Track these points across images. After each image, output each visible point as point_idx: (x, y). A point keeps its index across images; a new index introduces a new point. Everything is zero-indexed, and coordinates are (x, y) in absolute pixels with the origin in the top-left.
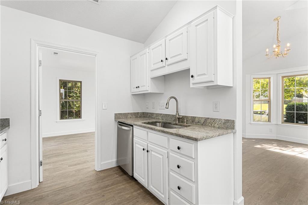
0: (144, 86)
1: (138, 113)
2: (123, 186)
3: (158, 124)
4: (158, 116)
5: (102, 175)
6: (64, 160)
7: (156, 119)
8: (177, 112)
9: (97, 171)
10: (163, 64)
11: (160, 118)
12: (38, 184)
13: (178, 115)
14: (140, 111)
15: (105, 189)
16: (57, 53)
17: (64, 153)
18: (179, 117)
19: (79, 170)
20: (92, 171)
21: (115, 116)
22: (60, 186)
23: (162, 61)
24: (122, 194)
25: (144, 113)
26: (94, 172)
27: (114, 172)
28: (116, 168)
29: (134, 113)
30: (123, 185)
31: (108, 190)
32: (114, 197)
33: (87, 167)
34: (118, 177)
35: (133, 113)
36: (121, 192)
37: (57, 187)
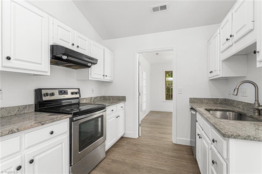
0: (216, 70)
1: (217, 99)
2: (185, 163)
3: (231, 113)
4: (239, 104)
5: (175, 147)
6: (158, 128)
7: (237, 107)
8: (255, 101)
9: (173, 143)
10: (230, 43)
11: (241, 106)
12: (137, 136)
13: (257, 105)
14: (220, 97)
15: (170, 158)
16: (158, 54)
17: (161, 124)
18: (257, 108)
19: (162, 138)
20: (170, 142)
21: (190, 100)
22: (146, 143)
23: (227, 40)
24: (180, 168)
25: (225, 99)
26: (171, 143)
27: (186, 149)
28: (189, 147)
29: (212, 98)
30: (187, 162)
31: (172, 160)
32: (173, 166)
33: (169, 137)
34: (186, 154)
35: (210, 98)
36: (180, 167)
37: (145, 142)
